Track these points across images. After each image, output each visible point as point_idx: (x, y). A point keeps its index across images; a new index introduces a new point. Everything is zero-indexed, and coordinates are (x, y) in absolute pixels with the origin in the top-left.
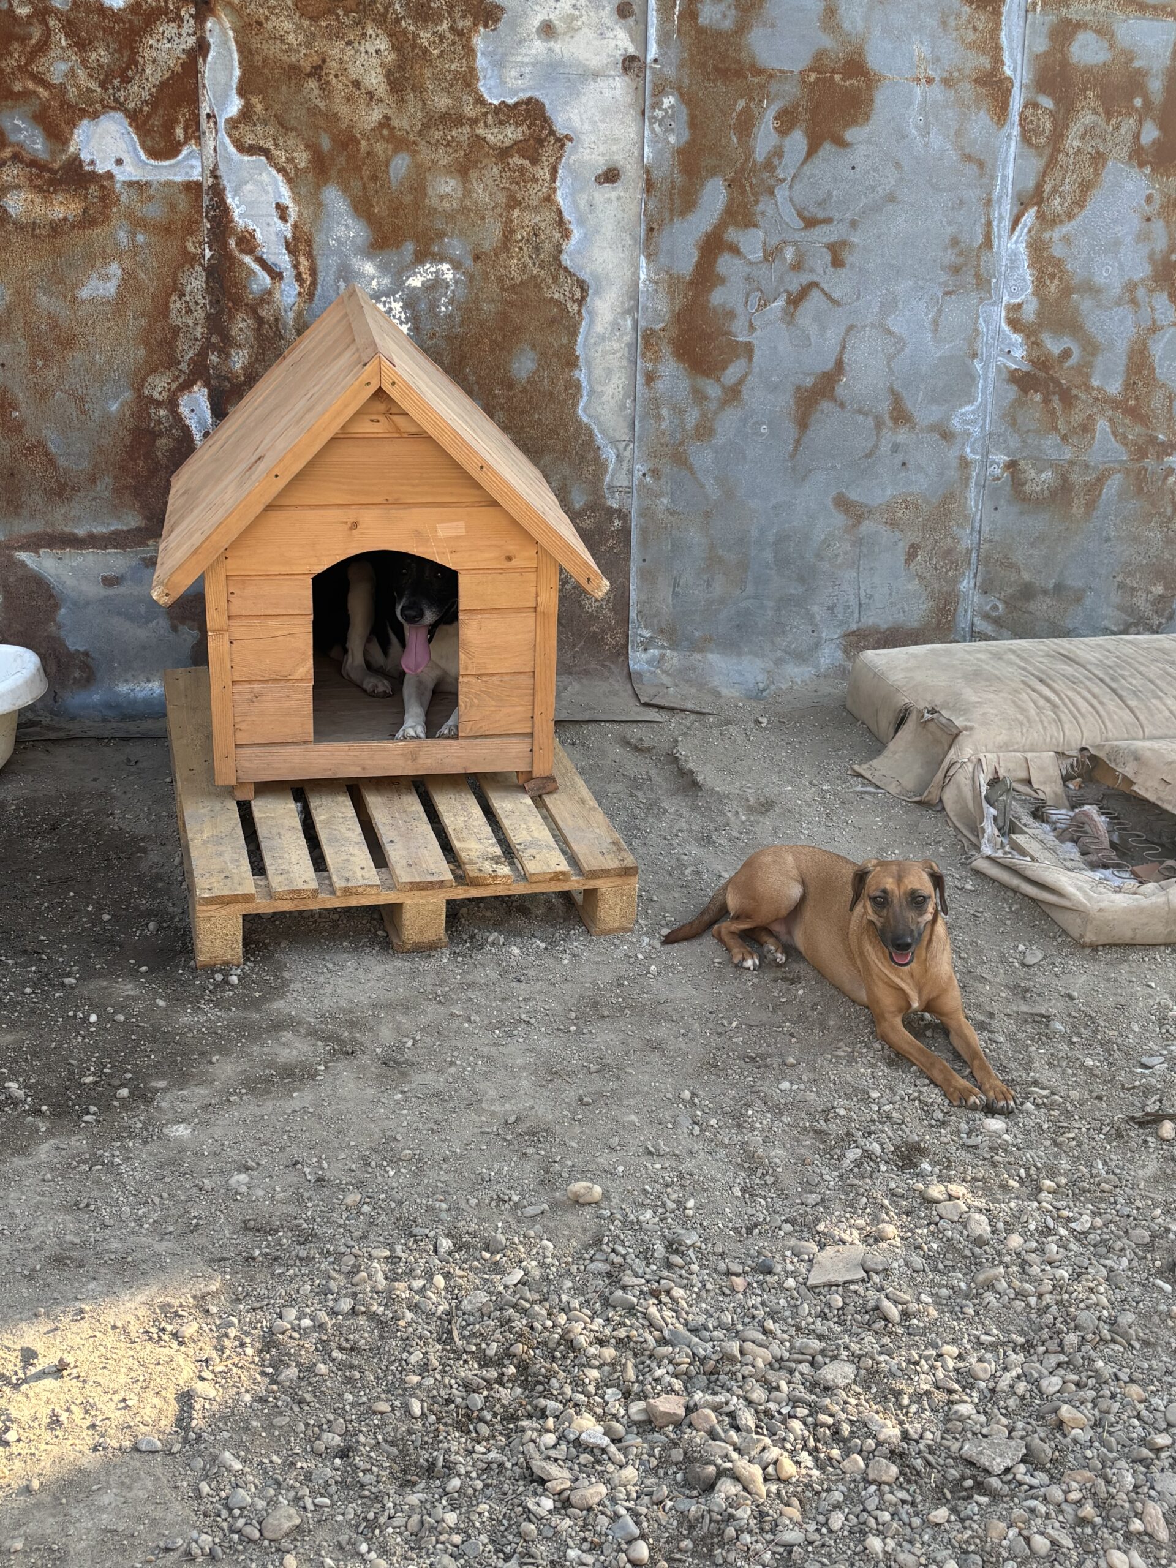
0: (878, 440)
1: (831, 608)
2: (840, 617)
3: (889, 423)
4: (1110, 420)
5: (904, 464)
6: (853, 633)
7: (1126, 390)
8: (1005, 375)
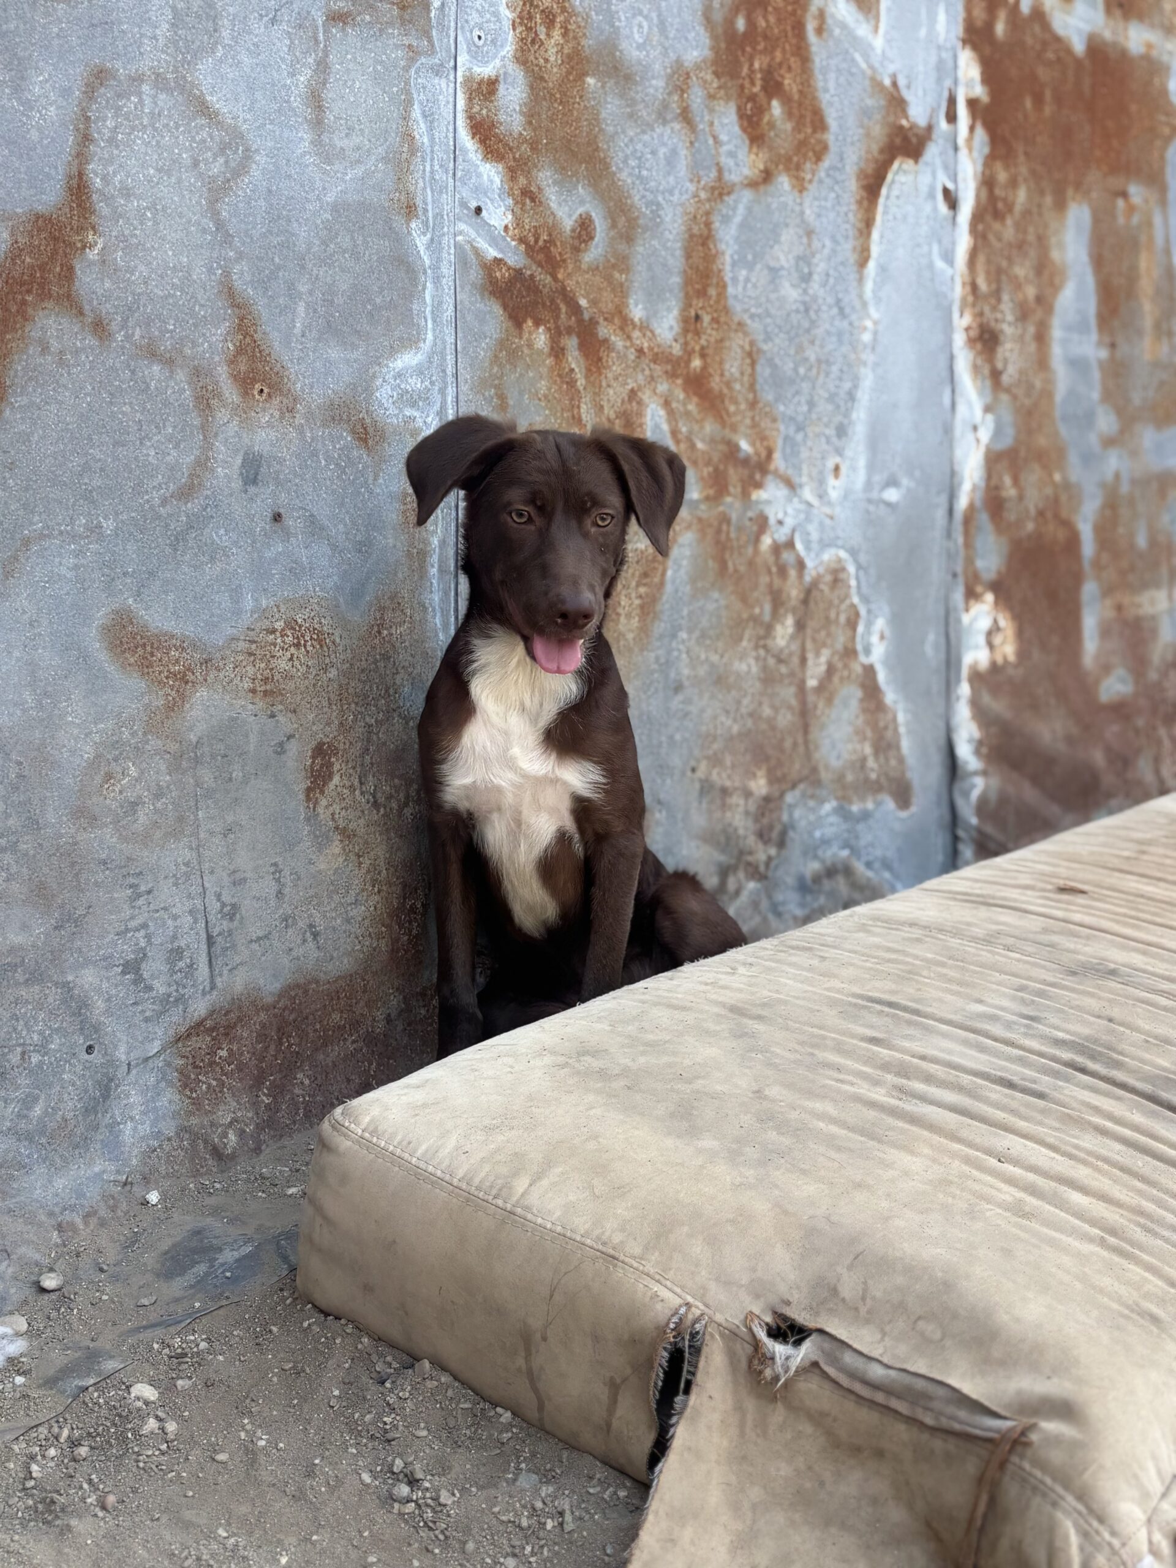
0: (207, 446)
1: (132, 968)
2: (160, 987)
3: (230, 393)
4: (667, 404)
5: (277, 518)
6: (198, 1028)
7: (685, 331)
8: (475, 274)
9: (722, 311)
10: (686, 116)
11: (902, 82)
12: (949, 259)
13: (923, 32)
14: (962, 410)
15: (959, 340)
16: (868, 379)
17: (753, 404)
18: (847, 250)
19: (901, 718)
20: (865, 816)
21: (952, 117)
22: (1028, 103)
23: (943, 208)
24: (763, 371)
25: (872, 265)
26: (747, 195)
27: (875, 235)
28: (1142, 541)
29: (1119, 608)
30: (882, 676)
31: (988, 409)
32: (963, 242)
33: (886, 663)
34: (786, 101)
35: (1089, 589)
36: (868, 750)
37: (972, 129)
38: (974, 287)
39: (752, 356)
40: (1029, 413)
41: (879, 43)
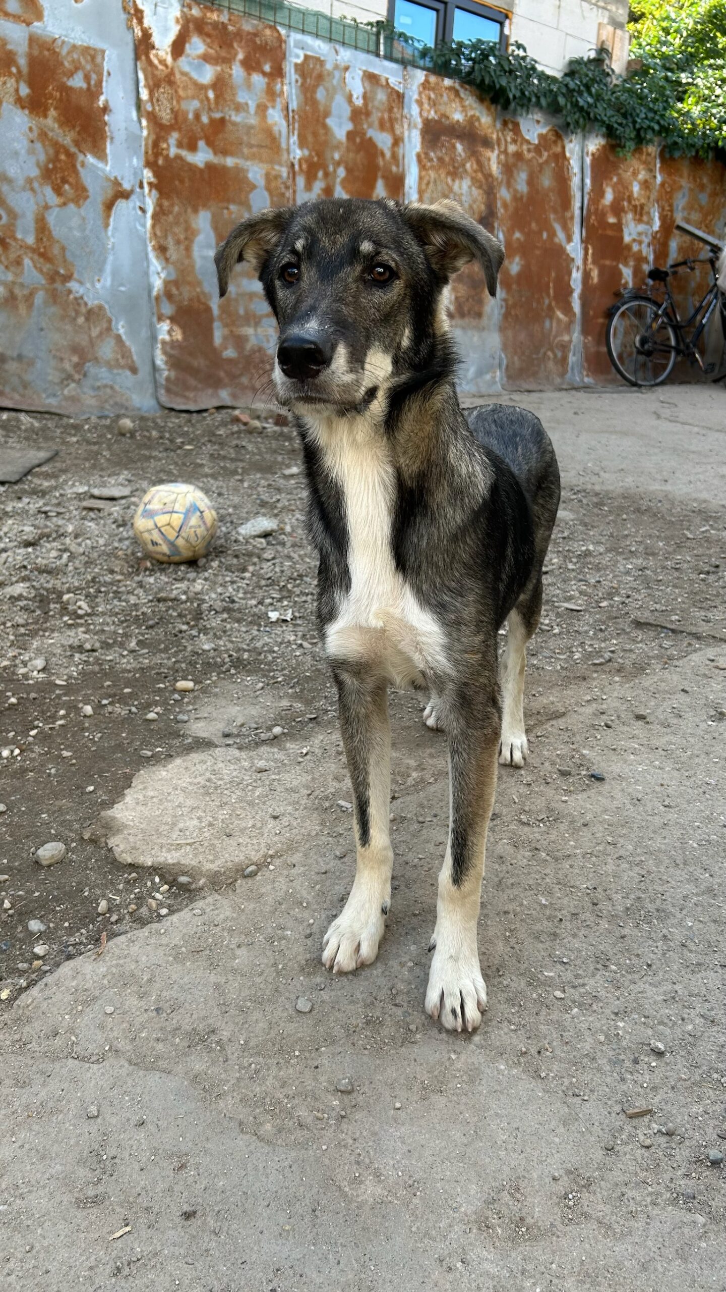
9: (50, 237)
10: (32, 189)
11: (119, 178)
12: (144, 226)
13: (127, 165)
14: (152, 268)
15: (150, 248)
16: (111, 258)
17: (65, 261)
18: (100, 223)
19: (133, 350)
20: (119, 374)
21: (141, 186)
22: (177, 183)
23: (140, 213)
24: (68, 254)
25: (110, 228)
26: (57, 209)
27: (112, 219)
28: (241, 312)
29: (232, 331)
30: (124, 337)
31: (163, 268)
32: (149, 222)
33: (125, 333)
34: (70, 184)
35: (216, 324)
36: (119, 356)
37: (150, 191)
38: (155, 234)
39: (63, 249)
40: (183, 271)
41: (108, 168)
